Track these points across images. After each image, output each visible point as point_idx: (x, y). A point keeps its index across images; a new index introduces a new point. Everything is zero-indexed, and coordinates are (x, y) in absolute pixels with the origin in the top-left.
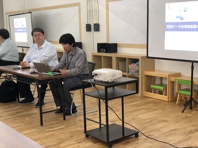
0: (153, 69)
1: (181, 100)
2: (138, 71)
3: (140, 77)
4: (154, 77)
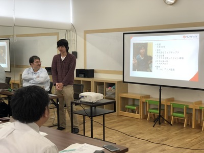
0: (127, 92)
1: (151, 118)
2: (114, 94)
3: (116, 100)
4: (128, 99)
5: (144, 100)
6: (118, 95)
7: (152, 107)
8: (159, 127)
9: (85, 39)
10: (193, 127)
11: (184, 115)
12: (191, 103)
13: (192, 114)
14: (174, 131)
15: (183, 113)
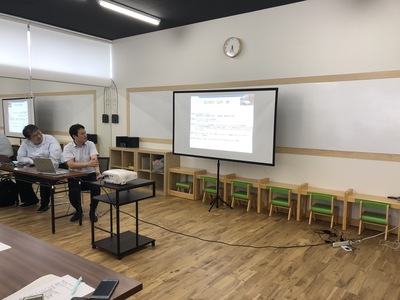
0: (178, 166)
1: (207, 198)
2: (163, 168)
3: (165, 174)
4: (180, 174)
5: (199, 176)
6: (167, 169)
7: (209, 185)
8: (216, 211)
9: (128, 99)
10: (259, 211)
11: (247, 197)
12: (256, 181)
13: (257, 195)
14: (235, 217)
15: (245, 193)
